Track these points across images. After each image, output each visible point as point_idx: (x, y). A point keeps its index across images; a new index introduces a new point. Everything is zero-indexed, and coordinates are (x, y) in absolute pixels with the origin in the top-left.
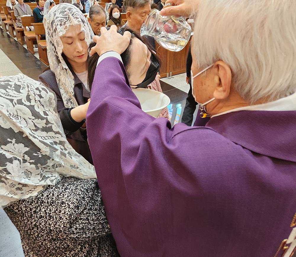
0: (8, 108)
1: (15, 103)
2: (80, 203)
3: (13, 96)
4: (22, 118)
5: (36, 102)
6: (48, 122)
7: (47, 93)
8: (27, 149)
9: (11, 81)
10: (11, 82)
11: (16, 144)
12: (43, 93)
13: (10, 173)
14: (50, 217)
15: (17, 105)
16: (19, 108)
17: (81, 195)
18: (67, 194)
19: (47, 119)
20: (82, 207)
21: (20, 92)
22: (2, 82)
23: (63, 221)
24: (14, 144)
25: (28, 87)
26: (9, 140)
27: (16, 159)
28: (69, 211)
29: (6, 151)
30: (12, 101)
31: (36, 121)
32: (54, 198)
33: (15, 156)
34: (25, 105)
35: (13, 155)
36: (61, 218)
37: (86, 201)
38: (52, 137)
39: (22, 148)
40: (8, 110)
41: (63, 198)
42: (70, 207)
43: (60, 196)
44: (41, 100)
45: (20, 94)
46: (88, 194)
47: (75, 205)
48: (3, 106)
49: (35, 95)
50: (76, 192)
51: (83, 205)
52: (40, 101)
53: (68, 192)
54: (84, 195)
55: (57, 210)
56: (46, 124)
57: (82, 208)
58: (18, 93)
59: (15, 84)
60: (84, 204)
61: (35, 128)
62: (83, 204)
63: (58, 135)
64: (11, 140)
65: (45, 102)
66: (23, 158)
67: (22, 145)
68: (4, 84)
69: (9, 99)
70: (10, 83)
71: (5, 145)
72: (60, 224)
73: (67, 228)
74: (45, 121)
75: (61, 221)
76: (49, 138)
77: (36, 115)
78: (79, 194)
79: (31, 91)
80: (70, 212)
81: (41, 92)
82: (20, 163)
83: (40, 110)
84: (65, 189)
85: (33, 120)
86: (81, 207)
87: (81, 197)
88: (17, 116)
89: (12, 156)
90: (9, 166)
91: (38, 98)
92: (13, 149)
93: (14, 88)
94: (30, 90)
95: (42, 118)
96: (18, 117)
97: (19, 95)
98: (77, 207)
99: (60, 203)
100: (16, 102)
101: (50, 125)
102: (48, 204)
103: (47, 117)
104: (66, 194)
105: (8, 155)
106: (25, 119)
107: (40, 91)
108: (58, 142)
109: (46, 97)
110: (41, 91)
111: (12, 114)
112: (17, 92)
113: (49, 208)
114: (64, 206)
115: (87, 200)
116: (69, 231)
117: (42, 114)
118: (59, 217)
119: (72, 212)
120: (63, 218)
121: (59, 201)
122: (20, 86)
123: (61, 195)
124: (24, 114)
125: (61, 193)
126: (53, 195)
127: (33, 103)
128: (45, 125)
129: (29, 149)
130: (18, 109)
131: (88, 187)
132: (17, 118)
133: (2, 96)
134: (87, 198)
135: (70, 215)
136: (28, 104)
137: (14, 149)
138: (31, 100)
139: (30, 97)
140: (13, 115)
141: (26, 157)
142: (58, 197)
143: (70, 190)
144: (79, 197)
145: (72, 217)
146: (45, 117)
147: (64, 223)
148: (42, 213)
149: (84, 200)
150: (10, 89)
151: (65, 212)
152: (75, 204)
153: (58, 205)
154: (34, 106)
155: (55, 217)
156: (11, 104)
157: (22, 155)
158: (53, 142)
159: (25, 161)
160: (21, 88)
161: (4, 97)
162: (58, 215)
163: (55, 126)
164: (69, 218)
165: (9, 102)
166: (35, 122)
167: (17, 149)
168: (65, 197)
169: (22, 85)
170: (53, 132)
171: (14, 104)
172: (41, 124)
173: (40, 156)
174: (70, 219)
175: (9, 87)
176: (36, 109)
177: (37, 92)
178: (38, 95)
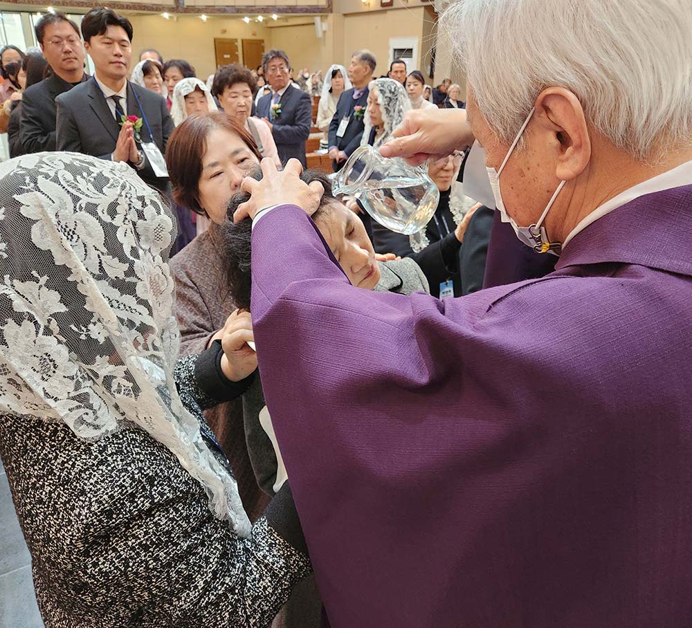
0: (62, 210)
1: (81, 208)
2: (118, 505)
3: (83, 193)
4: (80, 240)
5: (126, 222)
6: (131, 272)
7: (159, 213)
8: (63, 309)
9: (95, 166)
10: (94, 168)
11: (45, 289)
12: (149, 211)
13: (6, 344)
14: (55, 509)
15: (83, 212)
16: (83, 219)
17: (129, 488)
18: (97, 475)
19: (132, 264)
20: (121, 516)
21: (101, 192)
22: (77, 162)
23: (72, 530)
24: (40, 287)
25: (123, 187)
26: (34, 273)
27: (31, 318)
28: (86, 516)
29: (19, 293)
30: (76, 199)
31: (107, 259)
32: (73, 474)
33: (32, 313)
34: (99, 219)
35: (30, 308)
36: (70, 521)
37: (135, 504)
38: (127, 308)
39: (52, 302)
40: (59, 214)
41: (86, 482)
42: (92, 509)
43: (83, 475)
44: (140, 222)
45: (101, 195)
46: (151, 489)
47: (102, 507)
48: (54, 202)
49: (130, 208)
50: (117, 479)
51: (124, 513)
52: (134, 224)
53: (101, 472)
54: (137, 488)
55: (70, 500)
56: (127, 274)
57: (120, 518)
58: (96, 192)
59: (100, 174)
60: (127, 510)
61: (97, 272)
62: (125, 511)
63: (141, 309)
64: (39, 277)
65: (146, 230)
66: (47, 324)
67: (55, 296)
68: (78, 165)
69: (72, 195)
70: (91, 168)
71: (22, 282)
72: (66, 535)
73: (76, 550)
74: (126, 267)
75: (69, 528)
76: (122, 307)
77: (114, 248)
78: (121, 486)
79: (126, 197)
80: (88, 519)
81: (146, 208)
82: (37, 333)
83: (126, 241)
84: (99, 462)
85: (103, 253)
86: (118, 515)
87: (127, 491)
88: (71, 233)
89: (25, 310)
90: (10, 328)
91: (133, 216)
92: (33, 296)
93: (92, 180)
94: (123, 193)
95: (123, 259)
96: (74, 236)
97: (96, 196)
98: (109, 514)
99: (78, 489)
100: (83, 206)
101: (132, 279)
102: (59, 481)
103: (135, 260)
104: (94, 476)
105: (19, 305)
106: (85, 246)
107: (144, 205)
108: (138, 325)
109: (153, 220)
110: (146, 205)
111: (63, 224)
112: (96, 187)
113: (58, 489)
114: (82, 501)
115: (139, 502)
116: (79, 560)
117: (127, 251)
118: (69, 518)
119: (92, 520)
120: (73, 523)
121: (78, 485)
122: (107, 180)
123: (87, 473)
124: (89, 234)
125: (88, 469)
126: (73, 466)
127: (118, 221)
128: (122, 276)
129: (67, 310)
130: (80, 220)
131: (158, 471)
132: (69, 237)
133: (62, 183)
134: (142, 499)
135: (87, 526)
136: (107, 219)
137: (36, 297)
138: (116, 213)
139: (118, 209)
140: (64, 227)
141: (54, 325)
142: (80, 475)
143: (109, 468)
144: (120, 493)
145: (92, 530)
146: (132, 258)
147: (72, 535)
148: (44, 493)
149: (132, 502)
150: (84, 178)
151: (80, 514)
152: (103, 505)
153: (74, 493)
154: (117, 228)
155: (61, 513)
156: (71, 205)
157: (47, 316)
158: (126, 319)
159: (48, 332)
160: (108, 185)
161: (64, 187)
162: (68, 512)
163: (145, 286)
164: (84, 530)
165: (69, 199)
166: (103, 261)
167: (42, 300)
168: (91, 481)
169: (112, 180)
170: (134, 298)
171: (78, 207)
172: (116, 269)
173: (83, 337)
174: (85, 534)
175: (85, 174)
176: (120, 235)
177: (138, 205)
178: (137, 210)
